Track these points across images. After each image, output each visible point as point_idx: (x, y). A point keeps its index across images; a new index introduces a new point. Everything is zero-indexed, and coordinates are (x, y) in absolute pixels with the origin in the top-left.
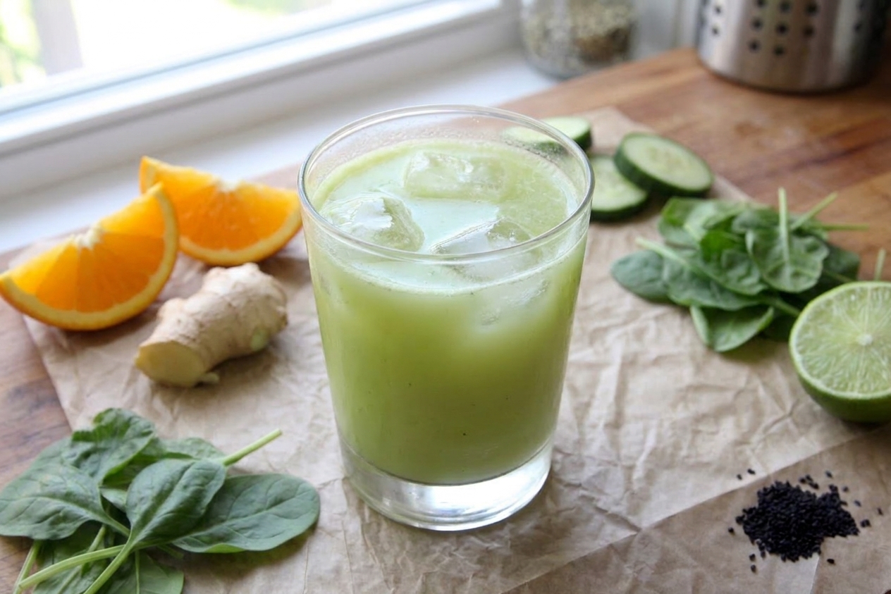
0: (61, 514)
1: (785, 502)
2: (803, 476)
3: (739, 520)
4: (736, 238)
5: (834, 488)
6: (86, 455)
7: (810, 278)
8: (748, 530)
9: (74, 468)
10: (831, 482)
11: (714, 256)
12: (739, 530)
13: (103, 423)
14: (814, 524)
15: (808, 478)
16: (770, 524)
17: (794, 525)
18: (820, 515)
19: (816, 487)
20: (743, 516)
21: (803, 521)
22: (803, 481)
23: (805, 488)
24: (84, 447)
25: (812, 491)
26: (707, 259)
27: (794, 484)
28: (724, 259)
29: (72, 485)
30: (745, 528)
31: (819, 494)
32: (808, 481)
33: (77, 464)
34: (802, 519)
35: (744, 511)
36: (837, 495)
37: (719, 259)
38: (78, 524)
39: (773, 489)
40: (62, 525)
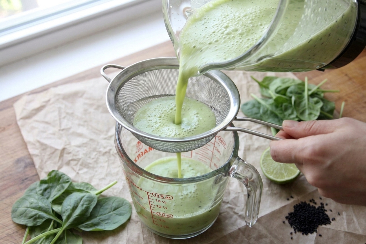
0: (37, 216)
1: (304, 211)
2: (311, 199)
3: (287, 218)
4: (288, 98)
5: (322, 204)
6: (45, 190)
7: (315, 115)
8: (290, 222)
9: (41, 196)
10: (321, 201)
11: (280, 105)
12: (287, 222)
13: (51, 176)
14: (314, 221)
15: (313, 200)
16: (298, 220)
17: (307, 221)
18: (317, 216)
19: (316, 203)
20: (288, 216)
21: (310, 219)
22: (311, 201)
23: (312, 204)
24: (45, 186)
25: (314, 205)
26: (277, 107)
27: (308, 202)
28: (283, 107)
29: (41, 204)
30: (289, 221)
31: (317, 207)
32: (312, 201)
33: (42, 194)
34: (310, 218)
35: (289, 214)
36: (323, 207)
37: (281, 106)
38: (44, 220)
39: (300, 205)
40: (38, 220)
